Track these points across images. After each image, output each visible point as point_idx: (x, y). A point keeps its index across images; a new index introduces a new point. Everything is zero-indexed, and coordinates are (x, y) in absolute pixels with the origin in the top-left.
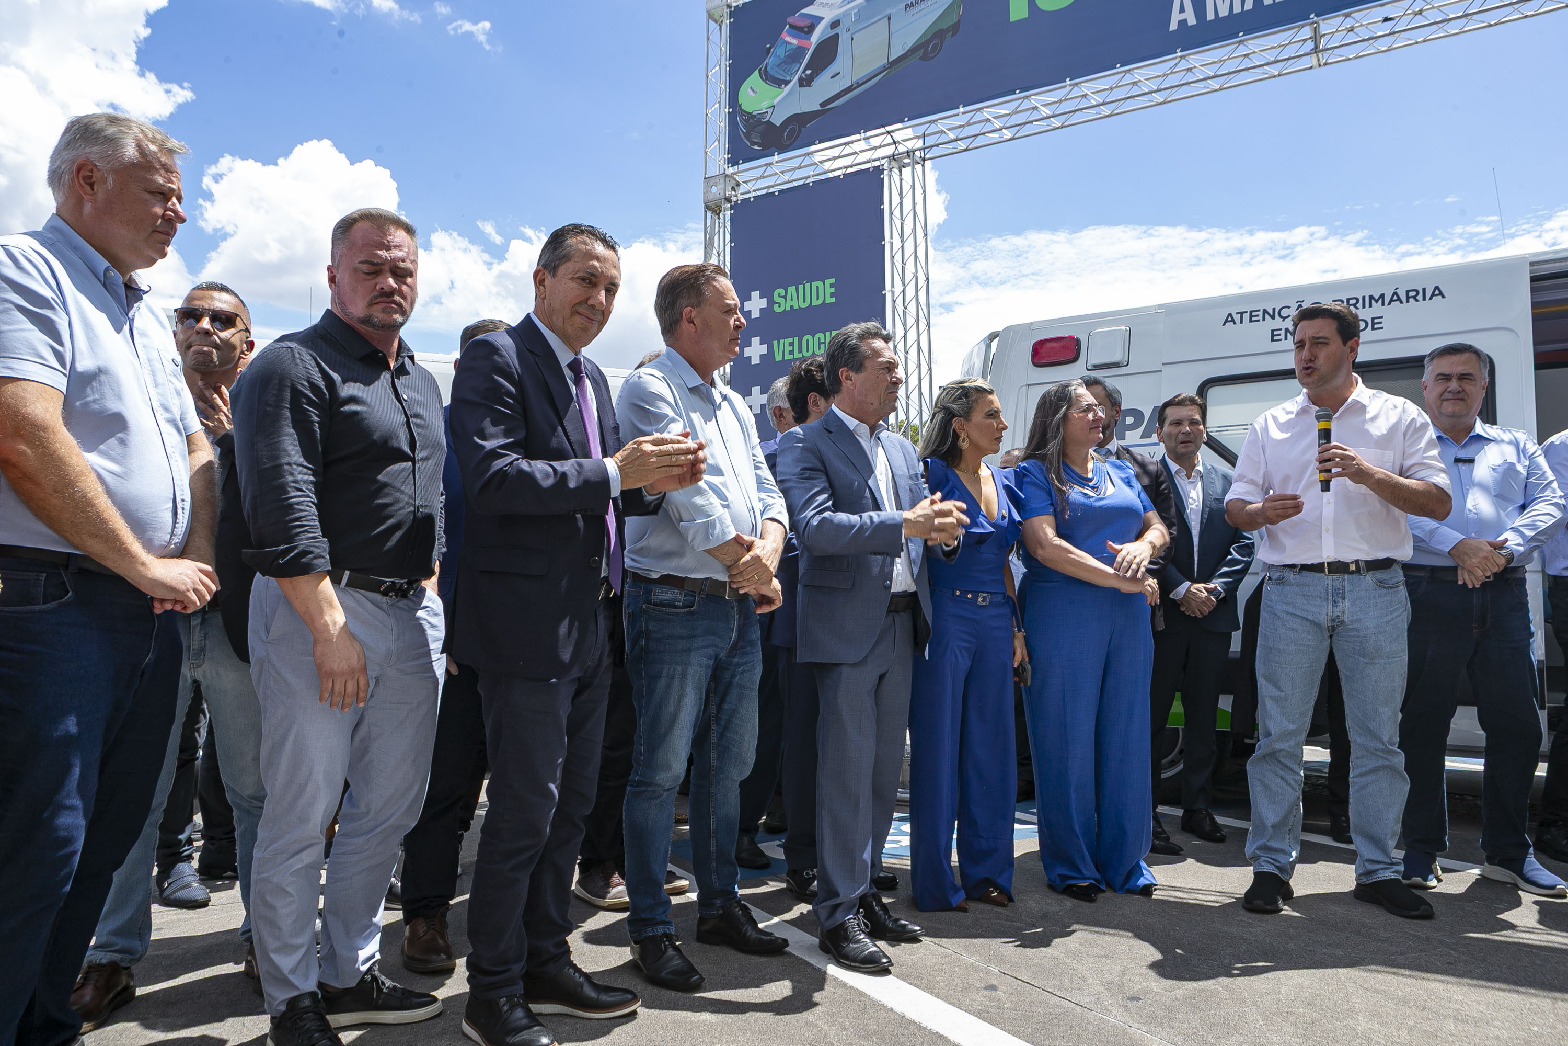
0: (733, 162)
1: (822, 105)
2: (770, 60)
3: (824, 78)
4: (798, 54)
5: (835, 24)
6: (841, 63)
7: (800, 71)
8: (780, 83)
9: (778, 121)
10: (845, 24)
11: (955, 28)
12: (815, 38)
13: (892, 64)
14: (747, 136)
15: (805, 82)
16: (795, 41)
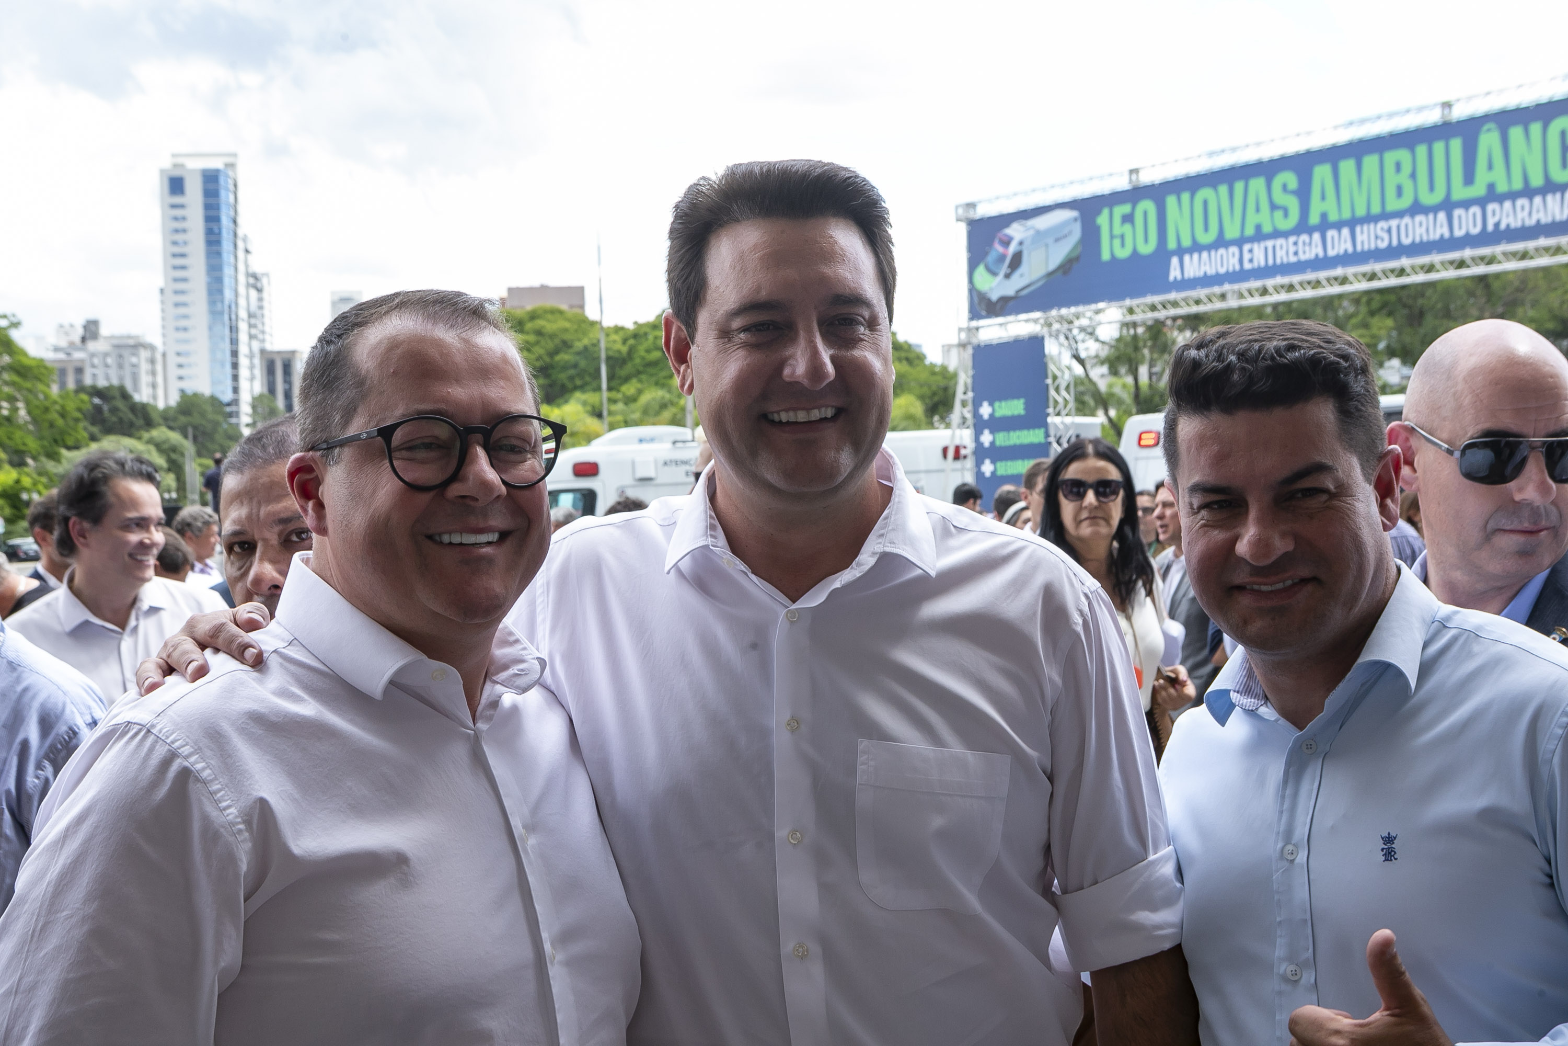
0: (971, 319)
1: (1018, 292)
2: (990, 258)
3: (1016, 276)
4: (1002, 258)
5: (1021, 243)
6: (1024, 268)
7: (1004, 269)
8: (994, 274)
9: (994, 297)
10: (1026, 244)
11: (1077, 259)
12: (1012, 248)
13: (1050, 274)
14: (980, 304)
15: (1007, 276)
16: (999, 248)
